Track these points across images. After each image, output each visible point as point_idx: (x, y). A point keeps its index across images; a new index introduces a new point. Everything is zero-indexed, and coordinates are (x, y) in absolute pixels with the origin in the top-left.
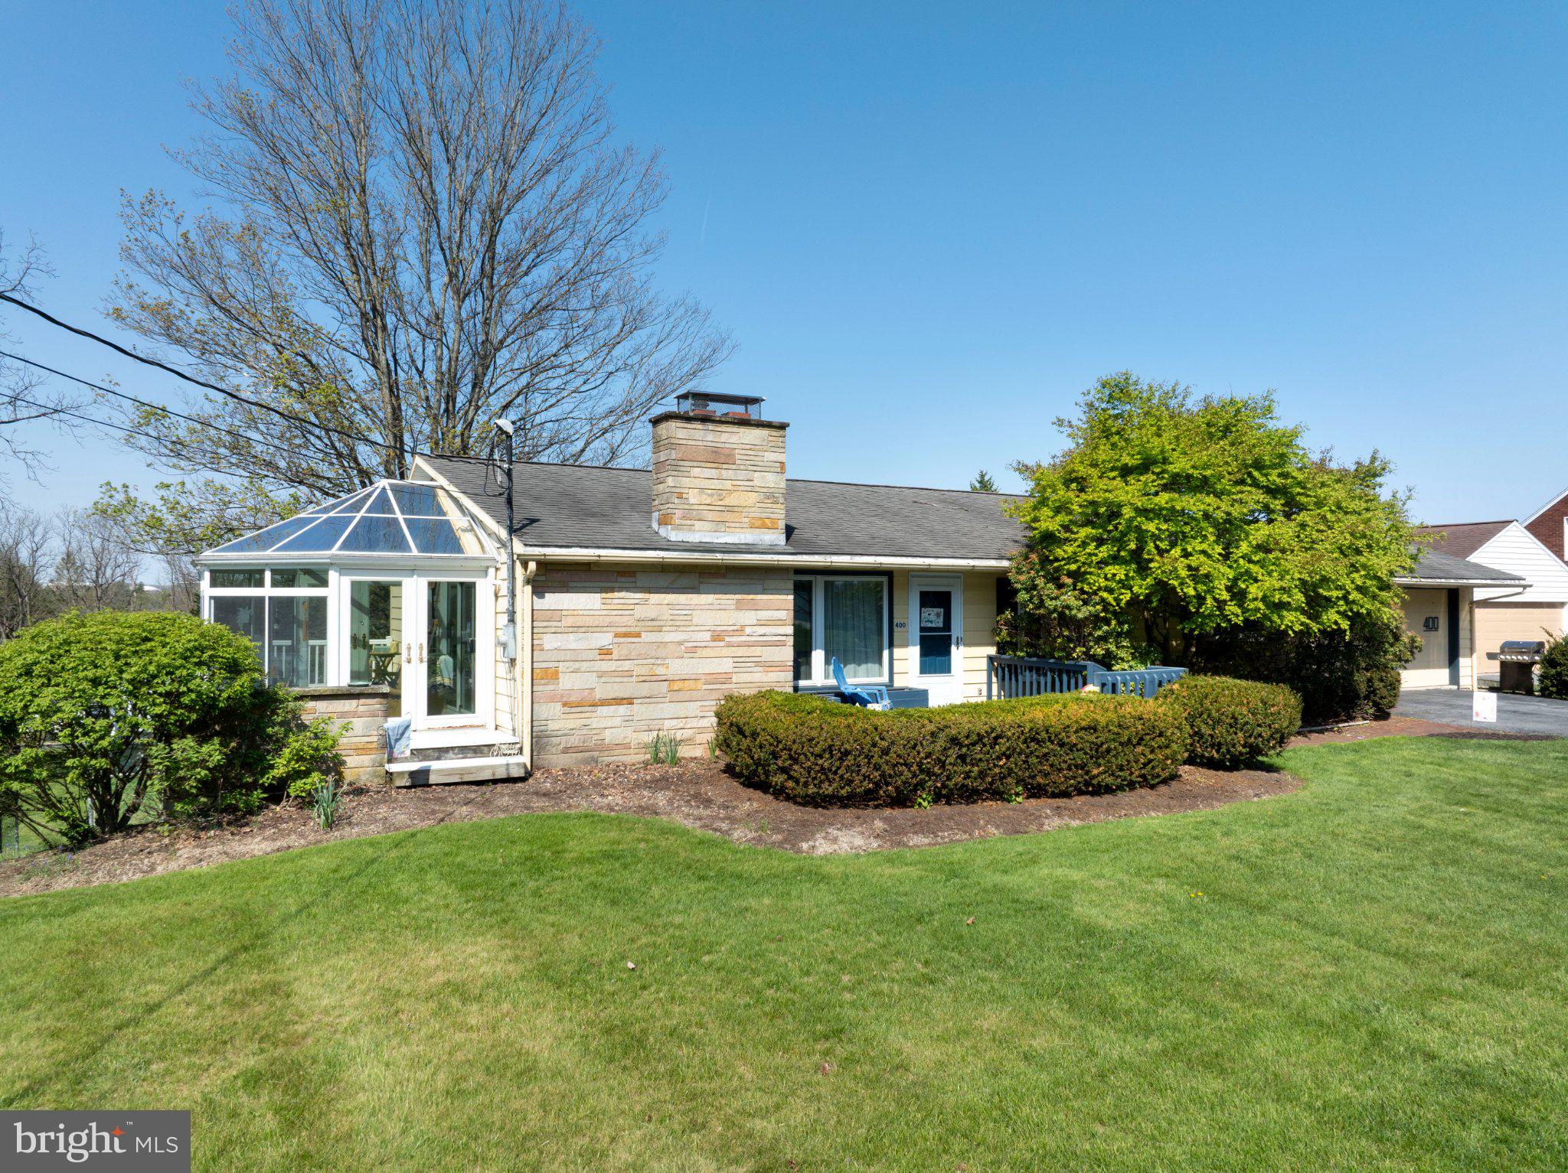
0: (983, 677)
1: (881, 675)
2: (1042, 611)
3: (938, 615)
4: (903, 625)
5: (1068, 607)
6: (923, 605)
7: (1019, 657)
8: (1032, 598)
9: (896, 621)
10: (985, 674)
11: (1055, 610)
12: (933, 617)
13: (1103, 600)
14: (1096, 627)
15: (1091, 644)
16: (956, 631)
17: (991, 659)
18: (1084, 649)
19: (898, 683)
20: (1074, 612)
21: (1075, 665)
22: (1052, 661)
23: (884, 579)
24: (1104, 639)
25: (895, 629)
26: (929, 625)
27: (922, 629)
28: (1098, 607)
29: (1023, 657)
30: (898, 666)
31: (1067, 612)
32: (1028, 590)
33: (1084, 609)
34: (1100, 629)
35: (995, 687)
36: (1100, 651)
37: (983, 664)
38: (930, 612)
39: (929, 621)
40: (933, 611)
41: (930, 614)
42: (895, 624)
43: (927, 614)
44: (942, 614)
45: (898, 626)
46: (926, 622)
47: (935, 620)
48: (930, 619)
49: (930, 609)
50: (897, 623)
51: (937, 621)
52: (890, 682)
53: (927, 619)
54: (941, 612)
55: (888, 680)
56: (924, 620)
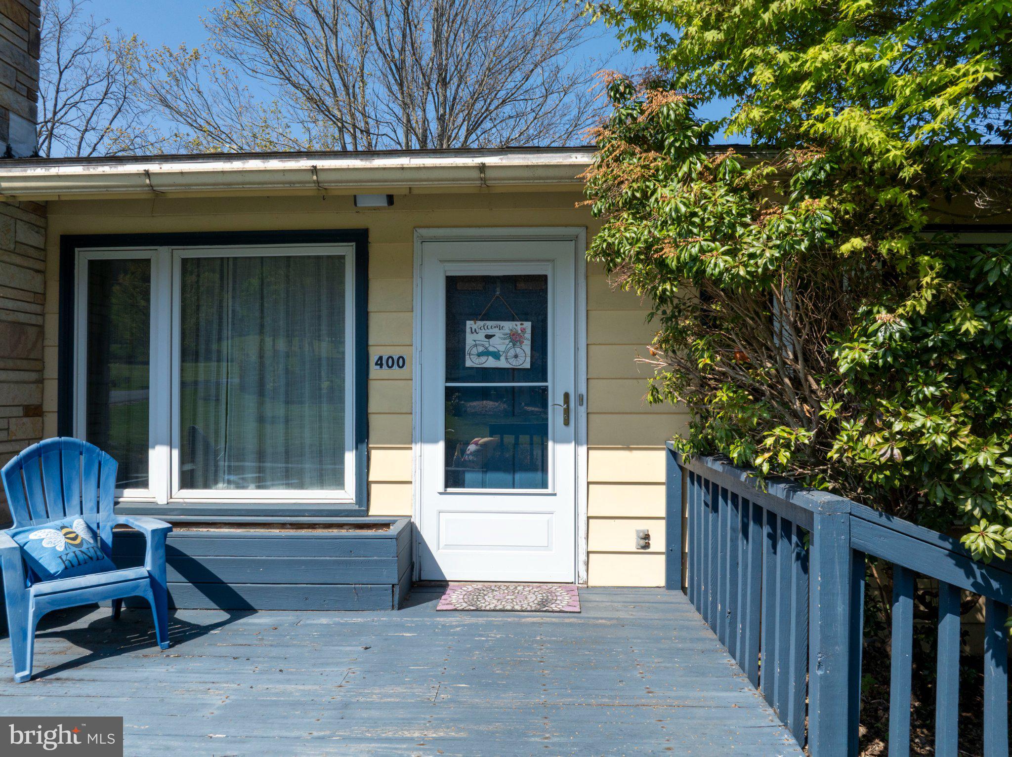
0: (655, 501)
3: (515, 338)
4: (401, 362)
9: (374, 353)
12: (499, 343)
16: (563, 377)
19: (381, 508)
23: (347, 251)
25: (374, 371)
26: (491, 363)
27: (454, 374)
30: (382, 466)
38: (490, 332)
39: (486, 353)
40: (501, 328)
41: (489, 337)
42: (373, 359)
43: (481, 336)
44: (528, 335)
45: (381, 365)
46: (479, 355)
47: (506, 352)
48: (491, 349)
49: (490, 323)
50: (381, 358)
51: (512, 353)
52: (357, 507)
53: (481, 349)
54: (523, 330)
55: (354, 501)
56: (474, 351)
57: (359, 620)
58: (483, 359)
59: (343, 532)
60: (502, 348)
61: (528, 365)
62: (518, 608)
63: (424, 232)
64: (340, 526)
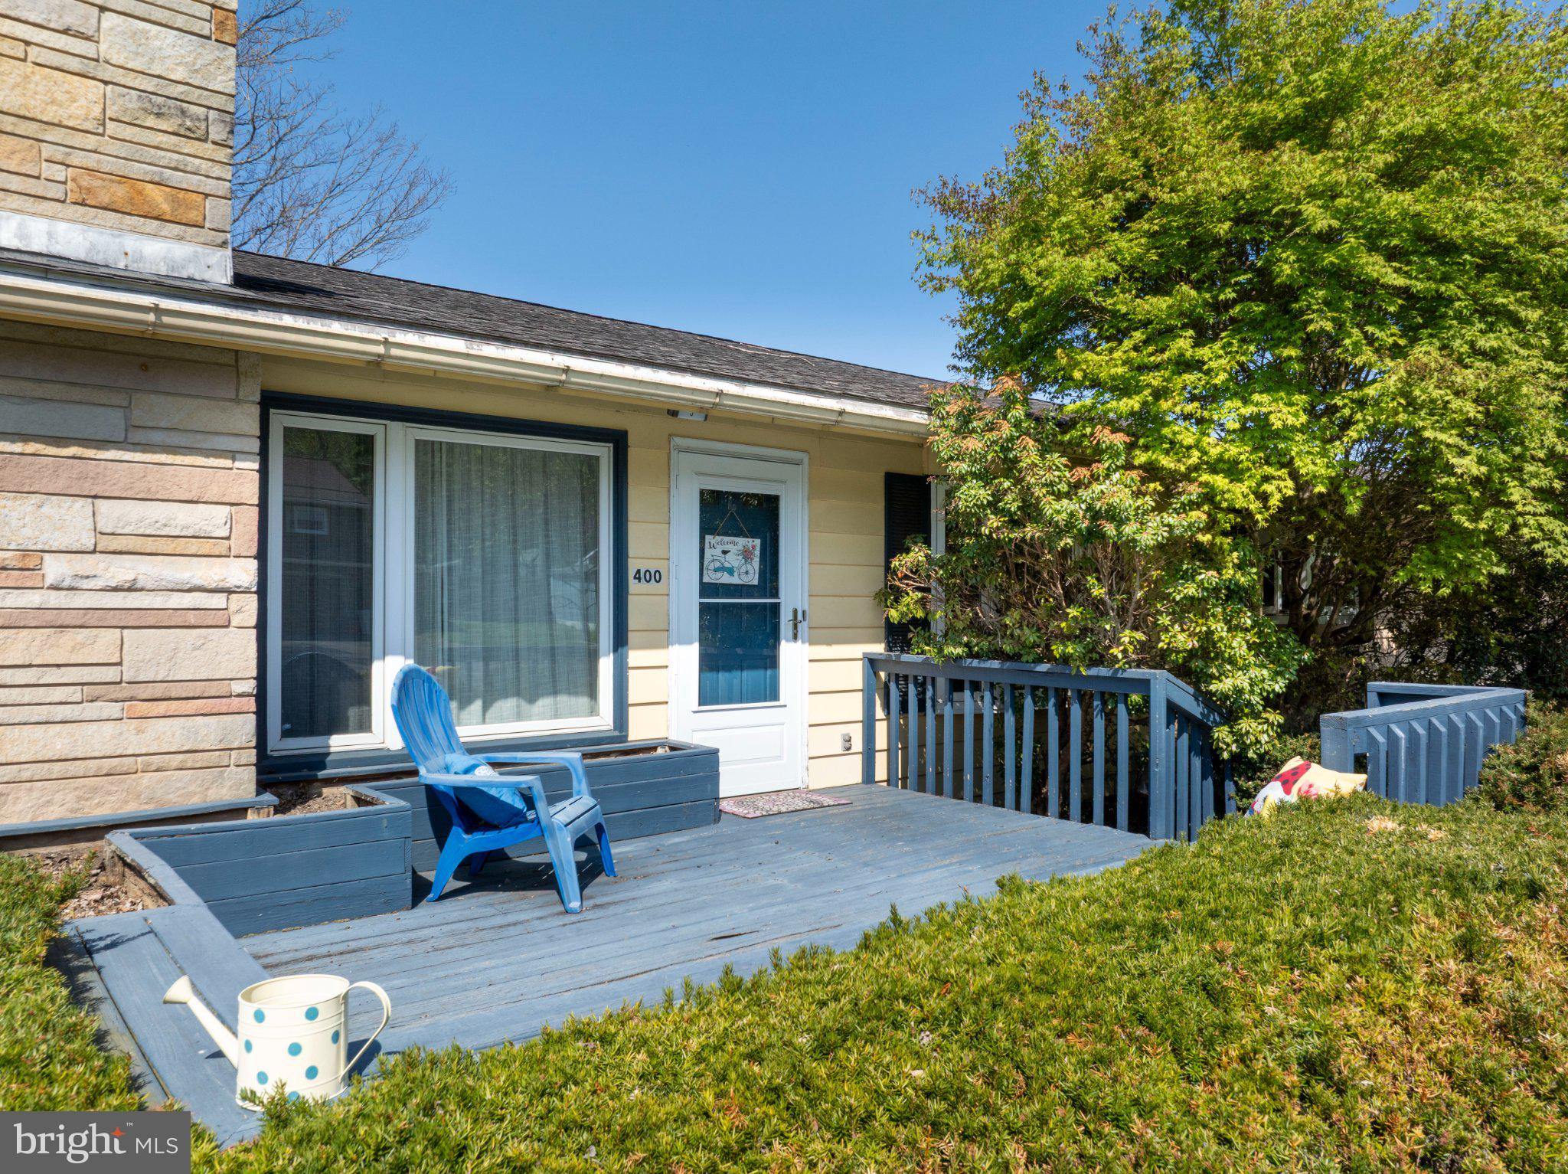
0: (854, 706)
1: (593, 711)
2: (1031, 531)
3: (747, 555)
4: (655, 576)
5: (1114, 515)
6: (708, 527)
7: (948, 657)
8: (998, 496)
9: (633, 566)
10: (858, 699)
11: (1070, 525)
12: (734, 560)
13: (1209, 497)
14: (1176, 575)
15: (1165, 620)
16: (792, 594)
17: (872, 663)
18: (1140, 636)
19: (639, 731)
20: (1129, 529)
21: (1113, 679)
22: (1044, 667)
23: (603, 452)
24: (1197, 606)
25: (633, 586)
26: (726, 579)
27: (706, 589)
28: (1198, 516)
29: (959, 658)
30: (638, 687)
31: (1110, 529)
32: (985, 477)
33: (1154, 521)
34: (1189, 577)
35: (881, 730)
36: (1182, 640)
37: (855, 675)
38: (726, 547)
39: (722, 569)
40: (735, 544)
41: (725, 552)
42: (631, 573)
43: (718, 552)
44: (757, 552)
45: (639, 579)
46: (716, 570)
47: (739, 568)
48: (727, 565)
49: (726, 539)
50: (638, 571)
51: (744, 569)
52: (617, 733)
53: (718, 564)
54: (754, 547)
55: (611, 727)
56: (712, 566)
57: (677, 840)
58: (719, 574)
59: (612, 759)
60: (736, 564)
61: (755, 582)
62: (783, 809)
63: (678, 441)
64: (607, 754)
